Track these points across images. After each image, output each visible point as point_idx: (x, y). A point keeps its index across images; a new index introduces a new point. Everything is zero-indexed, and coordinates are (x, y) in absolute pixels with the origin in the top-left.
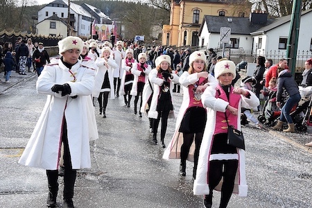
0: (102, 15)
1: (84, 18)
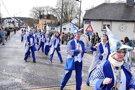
0: (21, 21)
1: (17, 22)
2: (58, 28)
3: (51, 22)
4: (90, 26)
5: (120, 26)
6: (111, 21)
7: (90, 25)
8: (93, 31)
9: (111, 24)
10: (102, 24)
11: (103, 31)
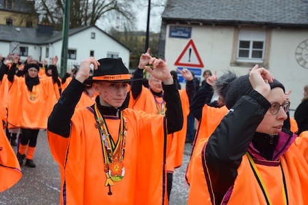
2: (44, 49)
3: (9, 22)
4: (191, 47)
5: (303, 46)
6: (269, 27)
7: (191, 42)
8: (202, 65)
9: (269, 40)
10: (235, 38)
11: (238, 64)
